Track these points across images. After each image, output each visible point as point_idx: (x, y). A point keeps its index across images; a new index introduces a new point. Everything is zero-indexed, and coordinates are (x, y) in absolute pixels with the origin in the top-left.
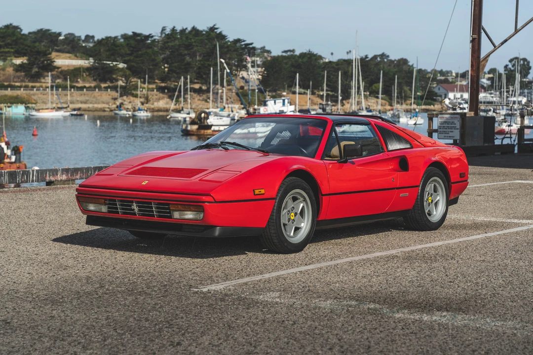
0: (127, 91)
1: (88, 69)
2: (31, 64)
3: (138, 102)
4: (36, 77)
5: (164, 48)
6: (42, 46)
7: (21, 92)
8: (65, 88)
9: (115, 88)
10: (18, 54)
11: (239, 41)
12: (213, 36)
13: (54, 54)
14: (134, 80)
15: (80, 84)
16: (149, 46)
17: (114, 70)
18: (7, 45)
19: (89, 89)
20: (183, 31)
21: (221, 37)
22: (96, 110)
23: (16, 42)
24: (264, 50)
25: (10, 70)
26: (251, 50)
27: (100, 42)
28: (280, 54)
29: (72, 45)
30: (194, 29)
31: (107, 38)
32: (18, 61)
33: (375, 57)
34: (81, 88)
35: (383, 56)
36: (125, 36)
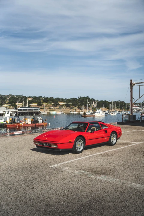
0: (72, 108)
1: (65, 105)
2: (55, 104)
3: (74, 110)
4: (56, 106)
5: (79, 100)
6: (57, 101)
7: (53, 109)
8: (61, 108)
9: (70, 108)
10: (53, 102)
11: (92, 99)
12: (88, 98)
13: (59, 102)
14: (73, 106)
15: (64, 107)
16: (76, 100)
17: (70, 105)
18: (51, 101)
19: (65, 108)
20: (82, 97)
21: (89, 98)
22: (67, 112)
23: (52, 100)
24: (97, 100)
25: (51, 105)
26: (95, 100)
27: (67, 100)
28: (100, 101)
29: (62, 100)
30: (84, 97)
31: (69, 99)
32: (53, 104)
33: (118, 101)
34: (64, 108)
35: (119, 101)
36: (72, 99)
